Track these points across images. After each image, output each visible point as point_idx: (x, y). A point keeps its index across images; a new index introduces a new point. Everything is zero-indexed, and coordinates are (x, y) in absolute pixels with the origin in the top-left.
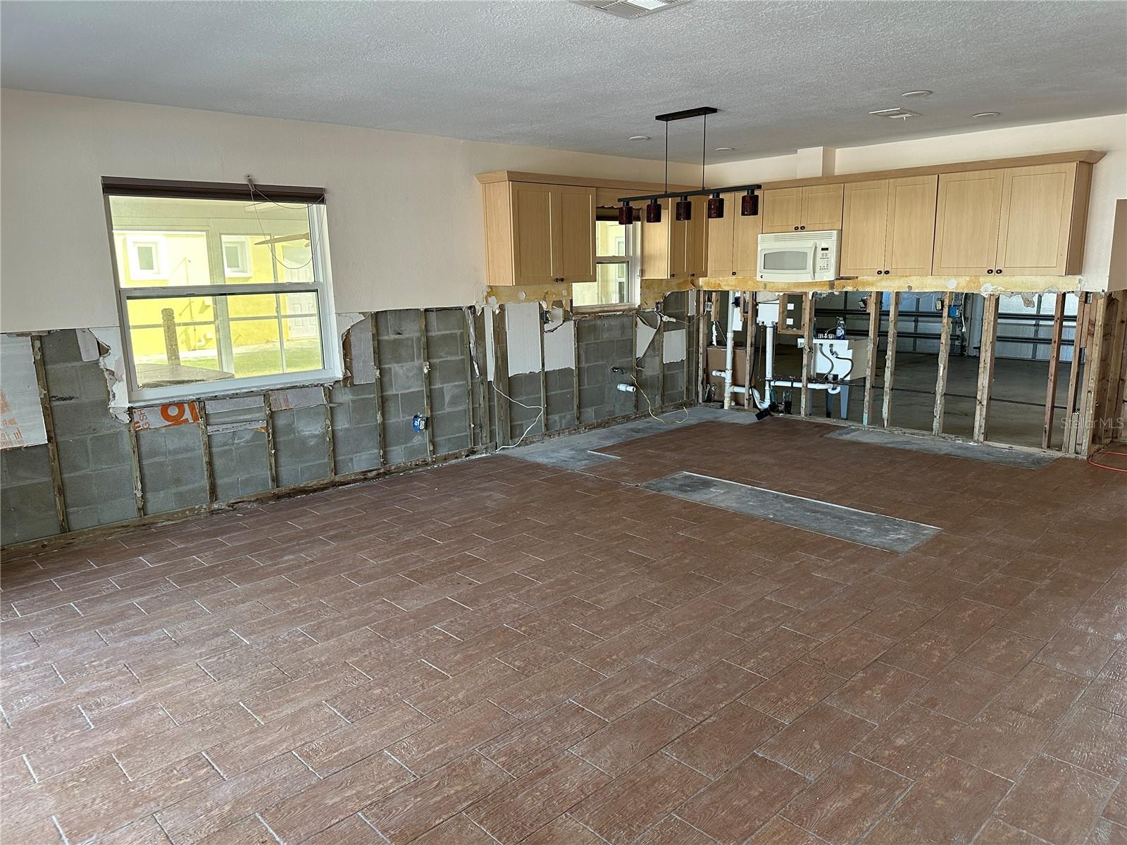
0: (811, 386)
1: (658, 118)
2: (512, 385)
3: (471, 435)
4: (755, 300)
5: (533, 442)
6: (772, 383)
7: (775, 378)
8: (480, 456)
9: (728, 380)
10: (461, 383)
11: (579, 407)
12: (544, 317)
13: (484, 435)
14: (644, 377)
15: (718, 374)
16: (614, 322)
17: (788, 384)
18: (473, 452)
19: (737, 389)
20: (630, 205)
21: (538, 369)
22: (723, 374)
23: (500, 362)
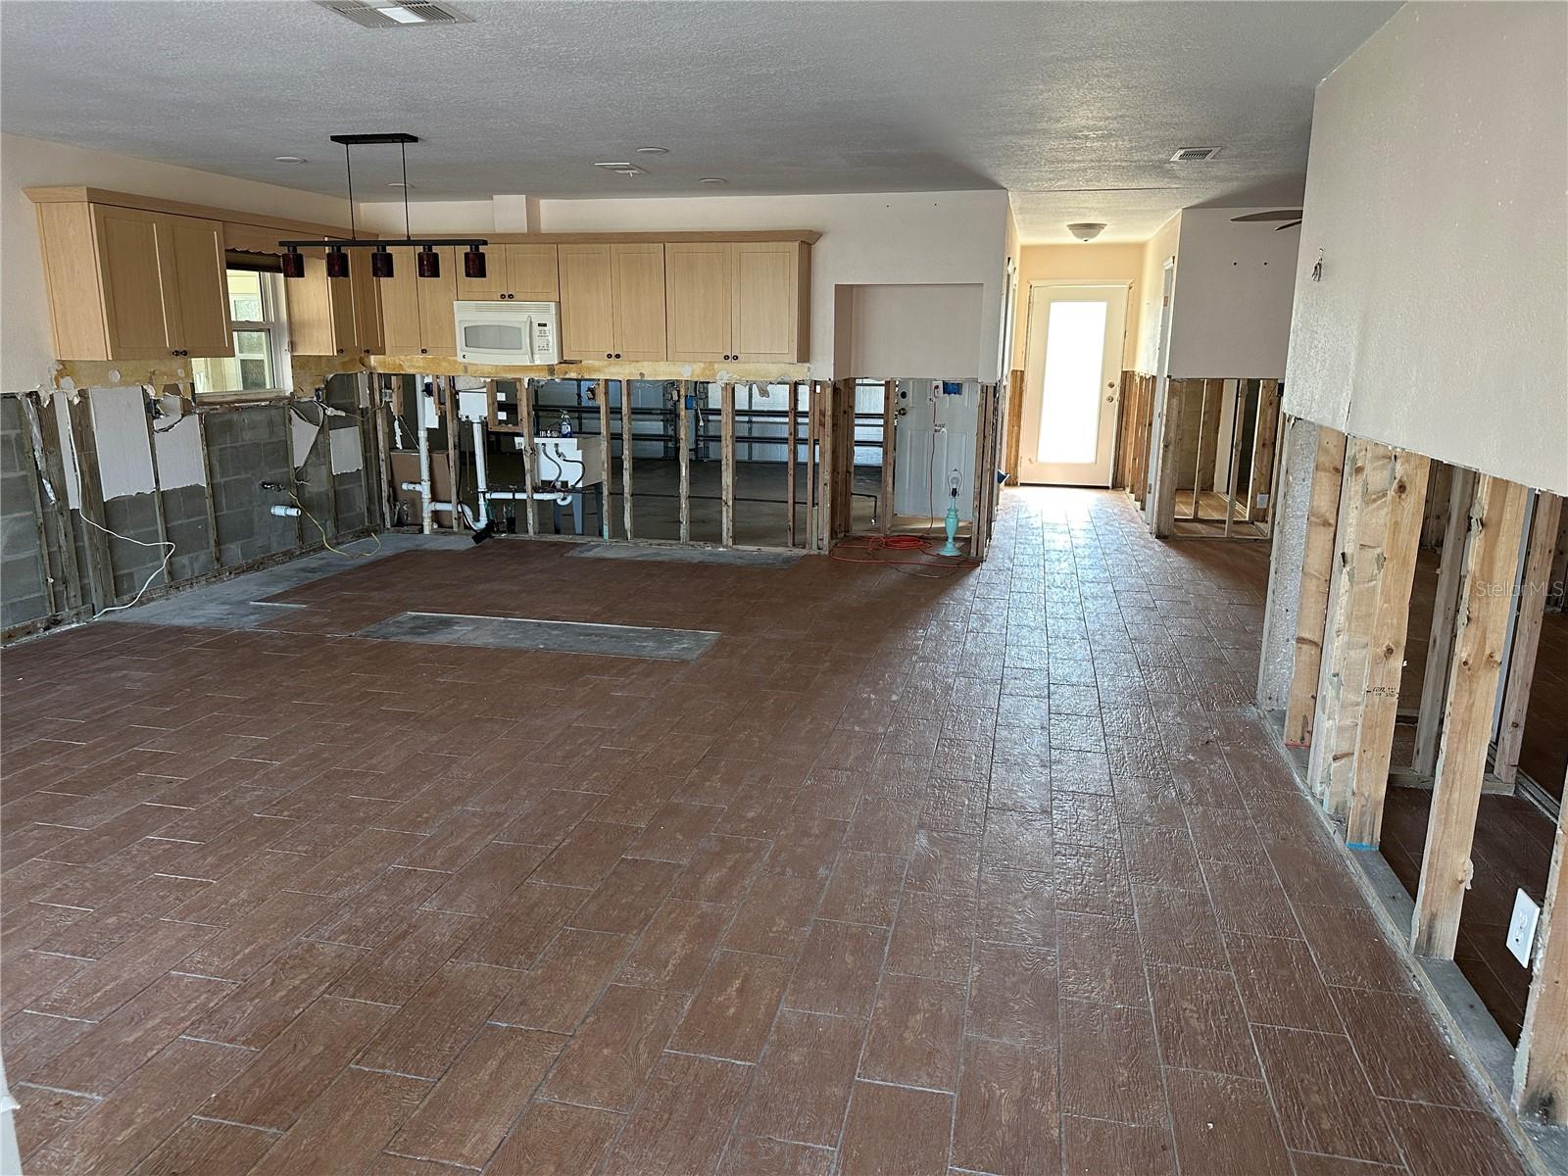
0: (537, 496)
1: (335, 139)
2: (109, 513)
3: (49, 595)
4: (454, 387)
5: (153, 599)
6: (488, 496)
7: (490, 489)
8: (68, 627)
9: (426, 495)
10: (23, 514)
11: (218, 543)
12: (152, 410)
13: (72, 594)
14: (307, 495)
15: (411, 487)
16: (257, 417)
17: (509, 496)
18: (57, 623)
19: (440, 507)
20: (299, 252)
21: (149, 488)
22: (418, 488)
23: (87, 479)
